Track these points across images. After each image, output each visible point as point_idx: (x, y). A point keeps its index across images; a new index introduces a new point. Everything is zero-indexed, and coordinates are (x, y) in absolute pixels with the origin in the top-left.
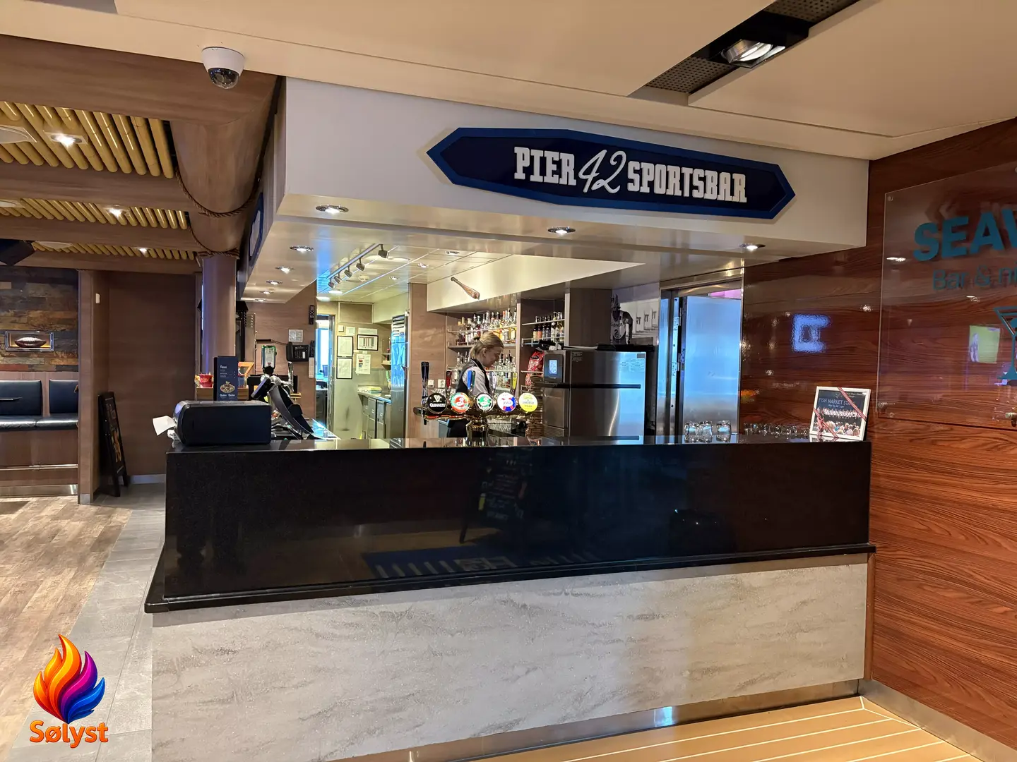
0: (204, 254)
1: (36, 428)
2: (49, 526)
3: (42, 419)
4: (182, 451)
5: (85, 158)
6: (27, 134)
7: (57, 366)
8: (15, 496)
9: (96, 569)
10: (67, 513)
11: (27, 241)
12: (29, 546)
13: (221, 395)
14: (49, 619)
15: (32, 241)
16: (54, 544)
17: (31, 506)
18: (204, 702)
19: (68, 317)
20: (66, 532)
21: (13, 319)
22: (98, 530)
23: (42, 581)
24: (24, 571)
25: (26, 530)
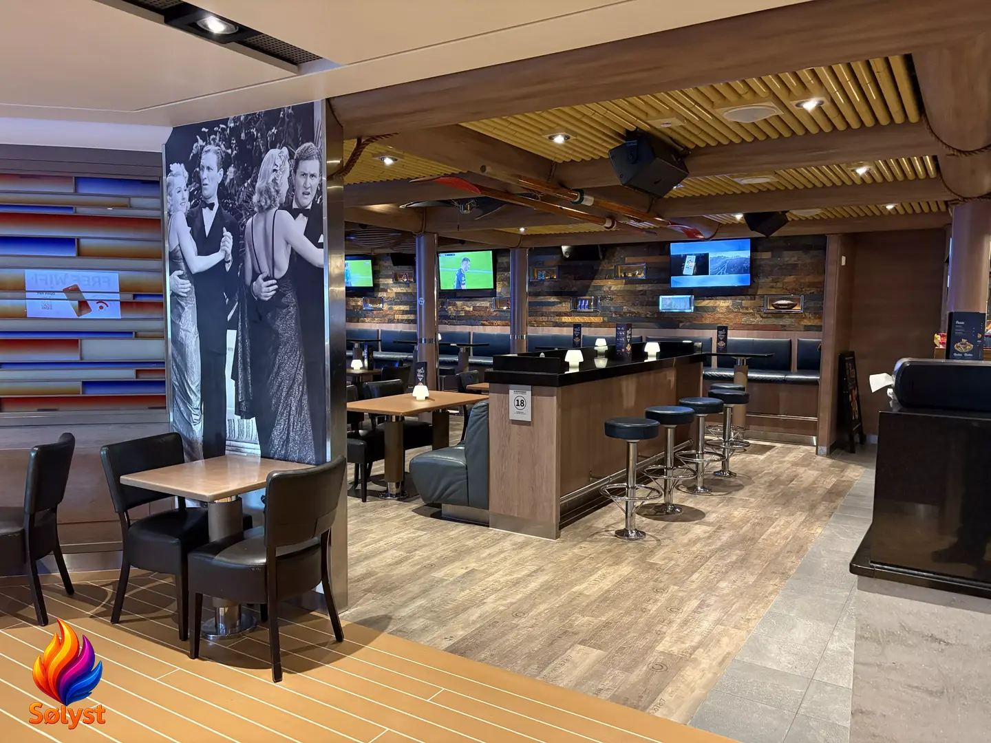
0: (955, 202)
1: (784, 381)
2: (790, 470)
3: (791, 374)
4: (900, 411)
5: (829, 120)
6: (775, 108)
7: (805, 326)
8: (766, 440)
9: (824, 518)
10: (806, 462)
11: (782, 212)
12: (771, 485)
13: (955, 354)
14: (778, 554)
15: (786, 212)
16: (791, 488)
17: (777, 451)
18: (909, 686)
19: (817, 280)
20: (802, 479)
21: (772, 284)
22: (831, 481)
23: (777, 518)
24: (764, 506)
25: (770, 471)
